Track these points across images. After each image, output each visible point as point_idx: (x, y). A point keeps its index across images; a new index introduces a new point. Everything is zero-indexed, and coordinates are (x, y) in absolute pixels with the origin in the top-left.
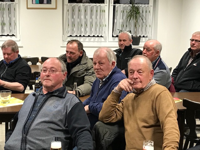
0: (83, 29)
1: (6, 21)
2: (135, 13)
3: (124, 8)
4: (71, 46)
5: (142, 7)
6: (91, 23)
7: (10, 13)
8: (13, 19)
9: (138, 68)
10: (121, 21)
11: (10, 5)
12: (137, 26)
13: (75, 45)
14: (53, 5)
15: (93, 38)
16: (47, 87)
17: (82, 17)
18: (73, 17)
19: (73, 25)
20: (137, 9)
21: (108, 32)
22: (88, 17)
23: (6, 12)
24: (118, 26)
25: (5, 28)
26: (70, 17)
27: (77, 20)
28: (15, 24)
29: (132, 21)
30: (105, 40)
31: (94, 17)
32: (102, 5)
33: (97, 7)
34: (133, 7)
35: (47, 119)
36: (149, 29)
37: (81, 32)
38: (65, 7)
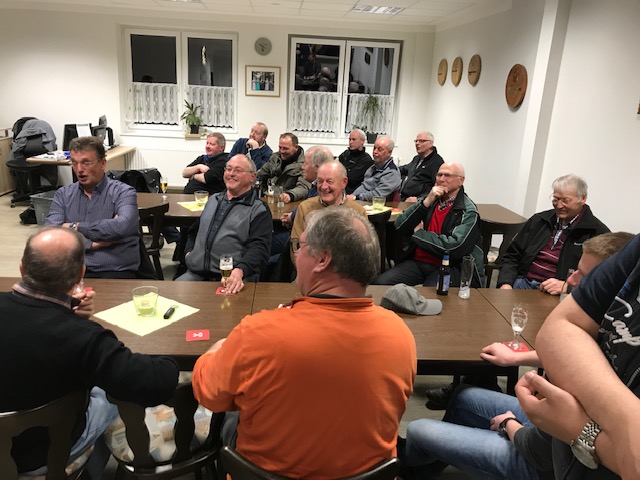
0: (310, 123)
1: (222, 109)
2: (372, 105)
3: (360, 98)
4: (284, 140)
5: (381, 97)
6: (321, 115)
7: (226, 100)
8: (230, 107)
9: (328, 177)
10: (356, 114)
11: (226, 91)
12: (375, 121)
13: (289, 139)
14: (275, 92)
15: (322, 134)
16: (231, 190)
17: (310, 107)
18: (299, 108)
19: (300, 116)
20: (376, 100)
21: (340, 126)
22: (317, 108)
23: (222, 99)
24: (353, 121)
25: (221, 118)
26: (296, 107)
27: (304, 111)
28: (233, 113)
29: (369, 115)
30: (337, 136)
31: (324, 108)
32: (334, 94)
33: (328, 97)
34: (371, 97)
35: (232, 232)
36: (388, 125)
37: (308, 126)
38: (291, 95)
